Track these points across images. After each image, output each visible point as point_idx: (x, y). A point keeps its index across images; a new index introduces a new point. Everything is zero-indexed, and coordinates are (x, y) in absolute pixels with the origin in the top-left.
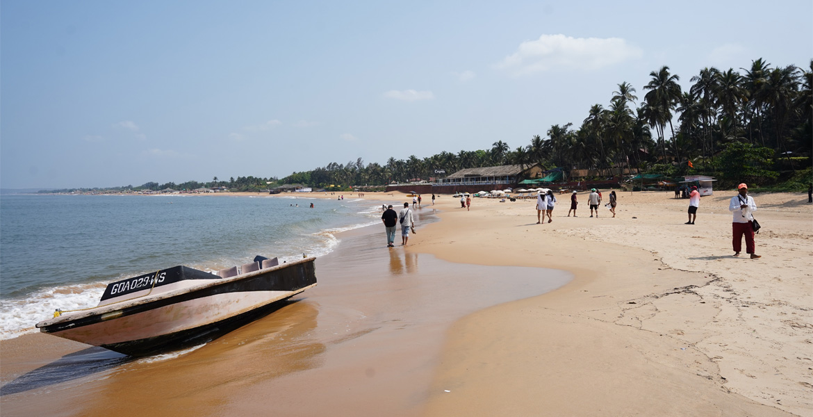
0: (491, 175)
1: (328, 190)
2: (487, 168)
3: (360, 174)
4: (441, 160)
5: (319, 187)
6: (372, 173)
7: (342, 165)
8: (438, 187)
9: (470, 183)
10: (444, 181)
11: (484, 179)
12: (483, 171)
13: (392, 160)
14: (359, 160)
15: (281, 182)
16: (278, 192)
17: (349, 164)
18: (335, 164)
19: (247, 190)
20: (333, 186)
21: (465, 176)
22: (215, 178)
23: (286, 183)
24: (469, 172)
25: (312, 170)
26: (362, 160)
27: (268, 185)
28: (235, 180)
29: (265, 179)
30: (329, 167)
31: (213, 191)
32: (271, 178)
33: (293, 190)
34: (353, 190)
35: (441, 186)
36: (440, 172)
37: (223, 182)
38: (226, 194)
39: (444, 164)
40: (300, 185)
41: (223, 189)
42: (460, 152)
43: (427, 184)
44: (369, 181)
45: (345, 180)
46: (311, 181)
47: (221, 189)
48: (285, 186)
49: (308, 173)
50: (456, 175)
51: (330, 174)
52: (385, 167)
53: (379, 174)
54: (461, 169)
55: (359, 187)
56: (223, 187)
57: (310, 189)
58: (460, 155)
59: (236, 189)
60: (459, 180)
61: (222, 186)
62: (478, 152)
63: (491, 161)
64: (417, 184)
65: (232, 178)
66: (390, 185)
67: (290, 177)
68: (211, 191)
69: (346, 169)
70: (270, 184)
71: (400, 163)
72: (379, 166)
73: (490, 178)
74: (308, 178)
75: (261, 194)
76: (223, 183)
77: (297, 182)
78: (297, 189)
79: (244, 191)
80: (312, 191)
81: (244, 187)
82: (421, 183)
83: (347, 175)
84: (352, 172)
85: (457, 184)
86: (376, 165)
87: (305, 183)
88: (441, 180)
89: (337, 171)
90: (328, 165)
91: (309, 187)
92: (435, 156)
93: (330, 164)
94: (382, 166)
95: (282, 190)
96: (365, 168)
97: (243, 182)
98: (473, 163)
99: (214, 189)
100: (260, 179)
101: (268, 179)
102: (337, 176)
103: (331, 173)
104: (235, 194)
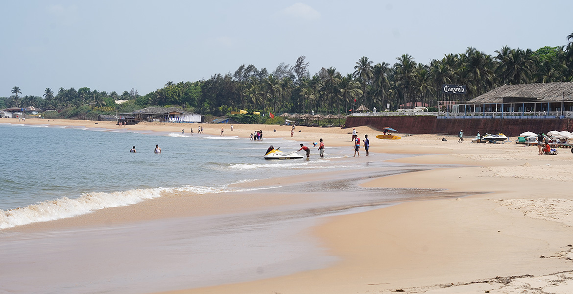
0: (559, 99)
1: (234, 120)
2: (552, 85)
3: (299, 90)
4: (460, 64)
5: (217, 114)
6: (323, 89)
7: (264, 71)
8: (449, 121)
9: (512, 115)
10: (461, 109)
11: (542, 107)
12: (543, 92)
13: (364, 61)
14: (300, 61)
15: (143, 102)
16: (132, 121)
17: (279, 70)
18: (250, 68)
19: (75, 116)
20: (245, 112)
21: (505, 99)
22: (16, 90)
23: (153, 104)
24: (513, 91)
25: (206, 80)
26: (305, 61)
27: (119, 107)
28: (55, 95)
29: (114, 93)
30: (238, 73)
31: (10, 115)
32: (126, 93)
33: (164, 118)
34: (281, 123)
35: (455, 120)
36: (454, 90)
37: (32, 98)
38: (38, 123)
39: (464, 75)
40: (178, 109)
41: (31, 112)
42: (500, 49)
43: (428, 114)
44: (318, 105)
45: (270, 100)
46: (202, 102)
47: (26, 112)
48: (149, 110)
49: (196, 84)
50: (487, 98)
51: (240, 89)
52: (350, 76)
53: (337, 92)
54: (501, 84)
55: (294, 116)
56: (31, 108)
57: (198, 118)
58: (500, 57)
59: (55, 112)
60: (493, 107)
61: (28, 105)
62: (542, 51)
63: (564, 71)
64: (408, 112)
65: (48, 91)
66: (354, 115)
67: (161, 93)
68: (6, 114)
69: (273, 80)
70: (122, 105)
71: (380, 70)
72: (339, 76)
73: (555, 106)
74: (195, 95)
75: (101, 124)
76: (30, 101)
77: (175, 103)
78: (173, 116)
79: (70, 117)
80: (202, 121)
81: (71, 109)
82: (419, 110)
83: (272, 92)
84: (284, 86)
85: (486, 116)
86: (331, 72)
87: (191, 105)
88: (455, 106)
89: (254, 81)
90: (237, 69)
91: (197, 113)
92: (448, 57)
93: (241, 68)
94: (344, 75)
95: (145, 117)
96: (311, 78)
97: (70, 100)
98: (527, 74)
99: (13, 111)
100: (104, 94)
101: (120, 94)
102: (254, 91)
103: (242, 86)
104: (53, 122)
